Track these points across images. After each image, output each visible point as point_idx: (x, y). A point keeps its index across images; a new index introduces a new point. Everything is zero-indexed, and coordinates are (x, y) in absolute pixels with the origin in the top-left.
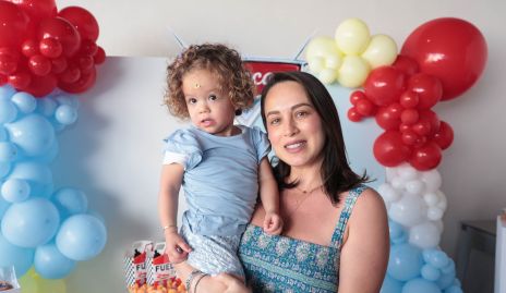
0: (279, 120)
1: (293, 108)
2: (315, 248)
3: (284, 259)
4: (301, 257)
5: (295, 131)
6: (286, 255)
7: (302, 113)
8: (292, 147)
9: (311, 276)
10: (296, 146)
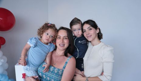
0: (60, 38)
1: (64, 36)
2: (59, 70)
3: (52, 72)
4: (56, 72)
5: (63, 42)
6: (53, 71)
7: (66, 38)
8: (61, 45)
9: (58, 76)
10: (62, 45)
